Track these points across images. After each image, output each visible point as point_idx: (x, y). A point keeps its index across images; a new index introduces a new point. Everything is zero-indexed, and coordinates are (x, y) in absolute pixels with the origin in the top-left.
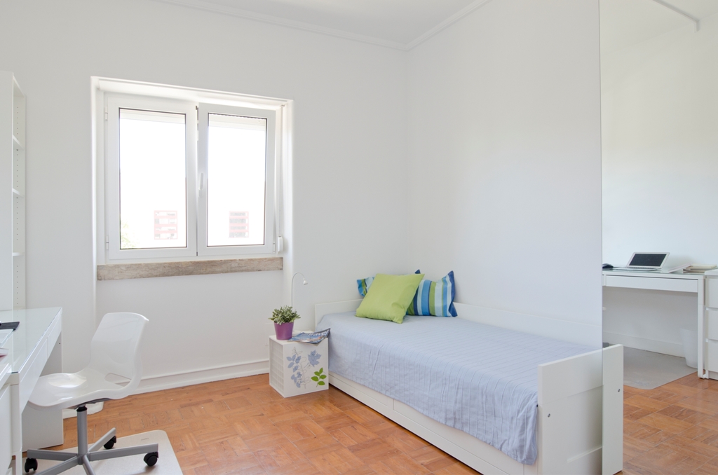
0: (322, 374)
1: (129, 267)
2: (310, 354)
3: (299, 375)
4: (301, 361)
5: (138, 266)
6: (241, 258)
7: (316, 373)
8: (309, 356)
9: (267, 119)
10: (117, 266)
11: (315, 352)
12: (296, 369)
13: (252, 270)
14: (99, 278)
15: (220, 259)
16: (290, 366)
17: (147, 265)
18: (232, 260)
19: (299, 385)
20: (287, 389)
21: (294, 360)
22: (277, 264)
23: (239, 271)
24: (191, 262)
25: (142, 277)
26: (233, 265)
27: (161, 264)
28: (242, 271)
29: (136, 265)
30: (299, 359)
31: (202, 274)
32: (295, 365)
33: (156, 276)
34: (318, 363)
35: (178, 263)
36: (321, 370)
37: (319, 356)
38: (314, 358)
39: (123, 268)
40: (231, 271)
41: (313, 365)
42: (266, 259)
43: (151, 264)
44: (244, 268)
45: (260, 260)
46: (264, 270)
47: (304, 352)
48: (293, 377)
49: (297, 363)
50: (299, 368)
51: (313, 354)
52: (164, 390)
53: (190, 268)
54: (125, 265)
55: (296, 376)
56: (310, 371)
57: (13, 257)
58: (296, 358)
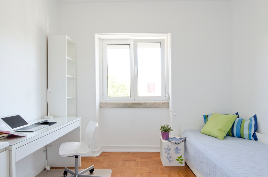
0: (181, 158)
1: (110, 104)
2: (175, 148)
3: (170, 157)
4: (171, 151)
5: (113, 103)
6: (151, 102)
7: (178, 157)
8: (175, 149)
9: (161, 43)
10: (106, 103)
11: (178, 147)
12: (168, 154)
13: (155, 107)
14: (100, 107)
15: (142, 102)
16: (166, 152)
17: (116, 103)
18: (147, 103)
19: (170, 162)
20: (165, 163)
21: (167, 150)
22: (166, 105)
23: (150, 107)
24: (131, 103)
25: (114, 108)
26: (148, 105)
27: (120, 103)
28: (151, 107)
29: (112, 103)
30: (170, 150)
31: (136, 108)
32: (168, 152)
33: (119, 108)
34: (179, 153)
35: (127, 103)
36: (181, 157)
37: (180, 150)
38: (177, 150)
39: (108, 104)
40: (147, 107)
41: (177, 154)
42: (161, 103)
43: (117, 103)
44: (152, 106)
45: (159, 103)
46: (161, 108)
47: (173, 147)
48: (167, 157)
49: (169, 151)
50: (170, 154)
51: (177, 148)
52: (122, 152)
53: (131, 105)
54: (109, 103)
55: (169, 157)
56: (175, 156)
57: (67, 99)
58: (169, 149)
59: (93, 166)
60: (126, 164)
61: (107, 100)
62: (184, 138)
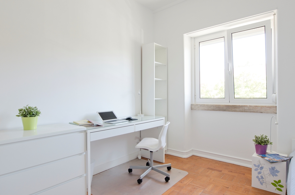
0: (280, 184)
1: (201, 105)
2: (270, 168)
3: (262, 178)
4: (263, 170)
5: (204, 105)
6: (250, 105)
7: (275, 181)
8: (270, 169)
9: (265, 26)
10: (197, 105)
11: (274, 168)
12: (259, 173)
13: (257, 112)
14: (192, 109)
15: (239, 105)
16: (256, 170)
17: (207, 105)
18: (245, 106)
19: (262, 184)
20: (255, 183)
21: (258, 167)
22: (272, 110)
23: (249, 112)
24: (225, 105)
25: (205, 110)
26: (246, 108)
27: (212, 105)
28: (251, 112)
29: (203, 105)
30: (262, 168)
31: (230, 111)
32: (259, 170)
33: (211, 110)
34: (276, 175)
35: (219, 105)
36: (280, 181)
37: (278, 172)
38: (274, 172)
39: (199, 106)
40: (245, 112)
41: (273, 176)
42: (266, 106)
43: (209, 105)
44: (252, 111)
45: (262, 107)
46: (265, 113)
47: (267, 166)
48: (257, 177)
49: (261, 170)
50: (262, 173)
51: (273, 169)
52: (213, 160)
53: (224, 108)
54: (200, 105)
55: (260, 177)
56: (272, 179)
57: (155, 100)
58: (260, 166)
59: (170, 164)
60: (208, 172)
61: (199, 102)
62: (289, 157)
